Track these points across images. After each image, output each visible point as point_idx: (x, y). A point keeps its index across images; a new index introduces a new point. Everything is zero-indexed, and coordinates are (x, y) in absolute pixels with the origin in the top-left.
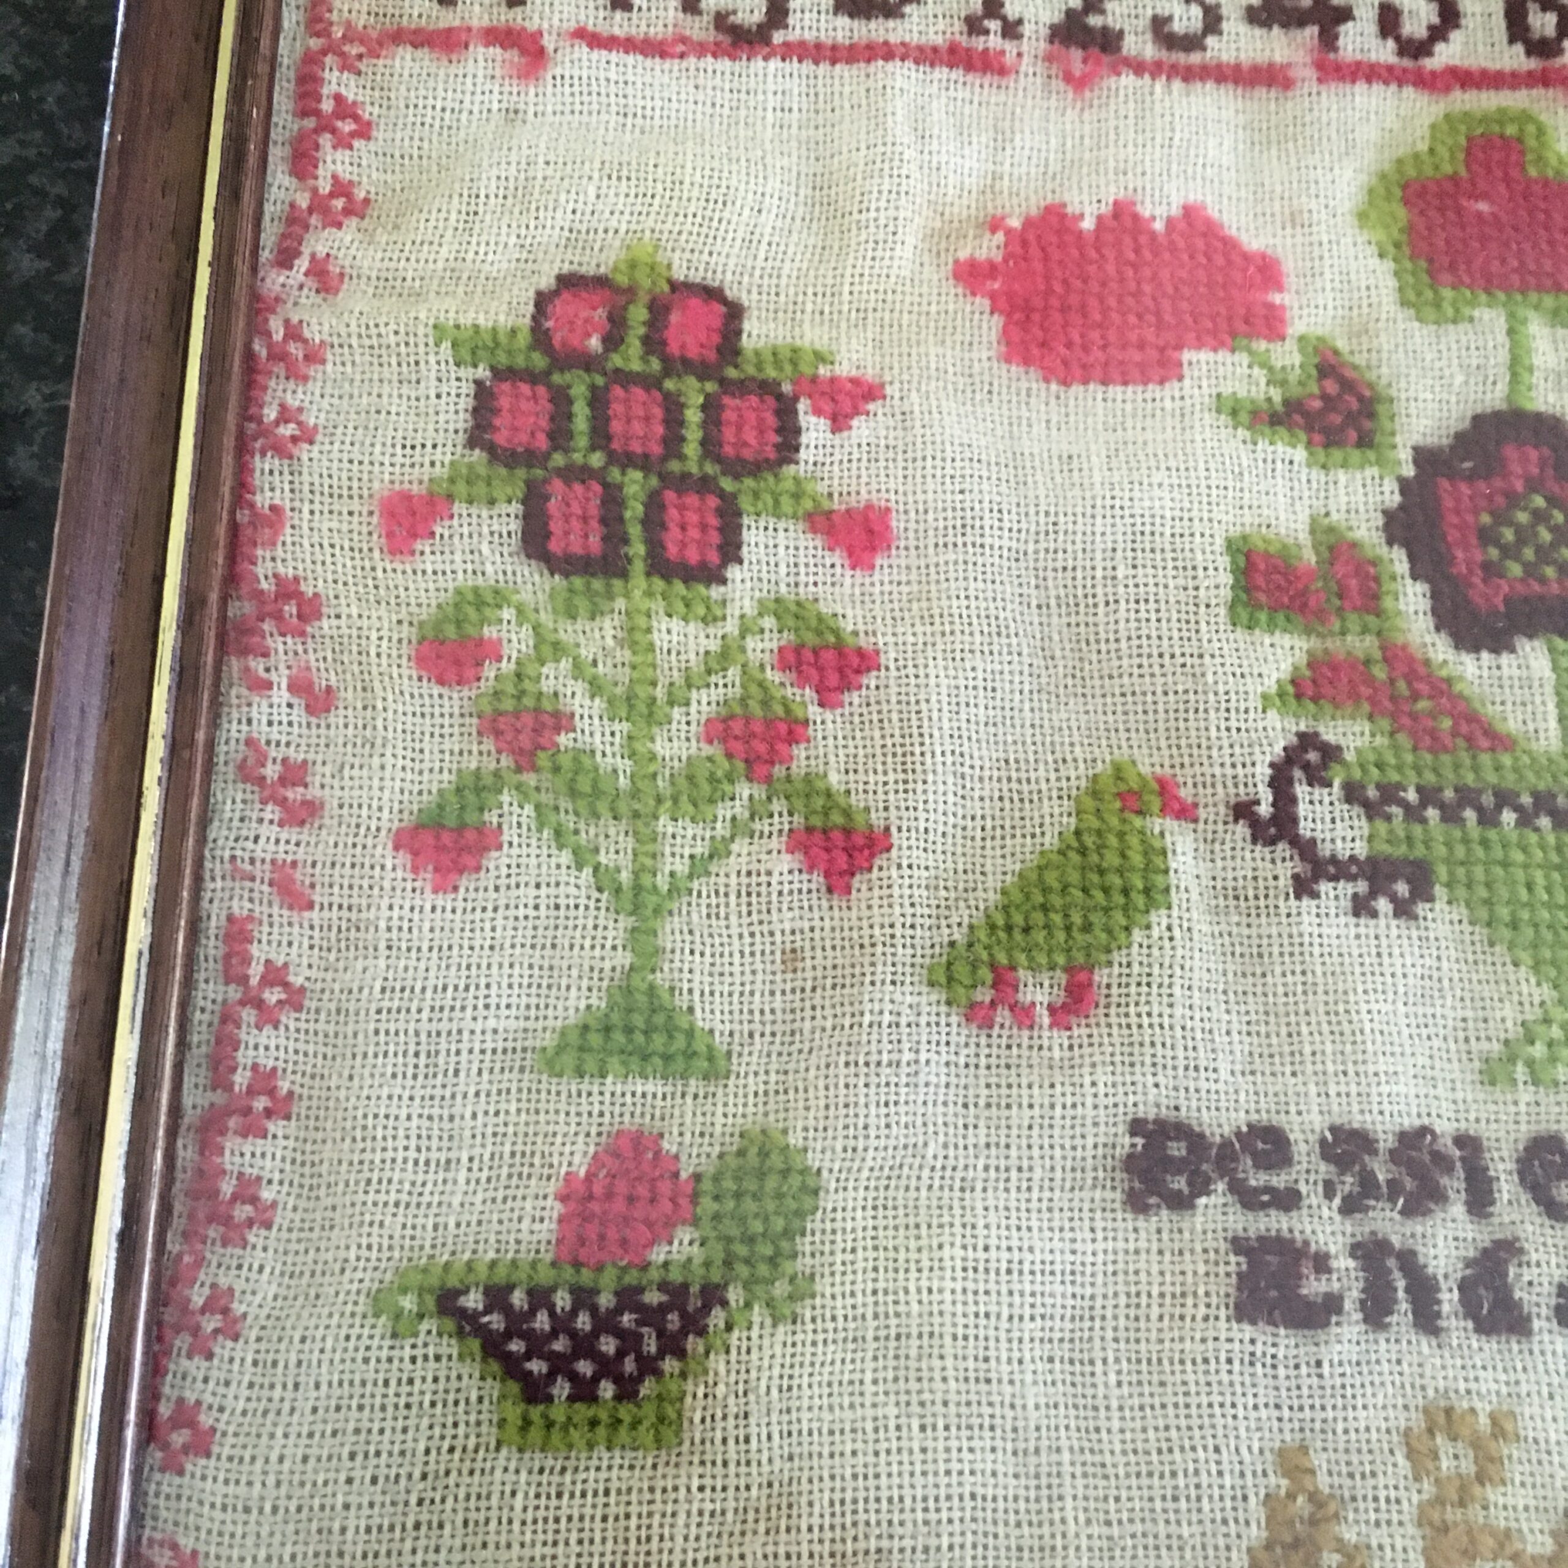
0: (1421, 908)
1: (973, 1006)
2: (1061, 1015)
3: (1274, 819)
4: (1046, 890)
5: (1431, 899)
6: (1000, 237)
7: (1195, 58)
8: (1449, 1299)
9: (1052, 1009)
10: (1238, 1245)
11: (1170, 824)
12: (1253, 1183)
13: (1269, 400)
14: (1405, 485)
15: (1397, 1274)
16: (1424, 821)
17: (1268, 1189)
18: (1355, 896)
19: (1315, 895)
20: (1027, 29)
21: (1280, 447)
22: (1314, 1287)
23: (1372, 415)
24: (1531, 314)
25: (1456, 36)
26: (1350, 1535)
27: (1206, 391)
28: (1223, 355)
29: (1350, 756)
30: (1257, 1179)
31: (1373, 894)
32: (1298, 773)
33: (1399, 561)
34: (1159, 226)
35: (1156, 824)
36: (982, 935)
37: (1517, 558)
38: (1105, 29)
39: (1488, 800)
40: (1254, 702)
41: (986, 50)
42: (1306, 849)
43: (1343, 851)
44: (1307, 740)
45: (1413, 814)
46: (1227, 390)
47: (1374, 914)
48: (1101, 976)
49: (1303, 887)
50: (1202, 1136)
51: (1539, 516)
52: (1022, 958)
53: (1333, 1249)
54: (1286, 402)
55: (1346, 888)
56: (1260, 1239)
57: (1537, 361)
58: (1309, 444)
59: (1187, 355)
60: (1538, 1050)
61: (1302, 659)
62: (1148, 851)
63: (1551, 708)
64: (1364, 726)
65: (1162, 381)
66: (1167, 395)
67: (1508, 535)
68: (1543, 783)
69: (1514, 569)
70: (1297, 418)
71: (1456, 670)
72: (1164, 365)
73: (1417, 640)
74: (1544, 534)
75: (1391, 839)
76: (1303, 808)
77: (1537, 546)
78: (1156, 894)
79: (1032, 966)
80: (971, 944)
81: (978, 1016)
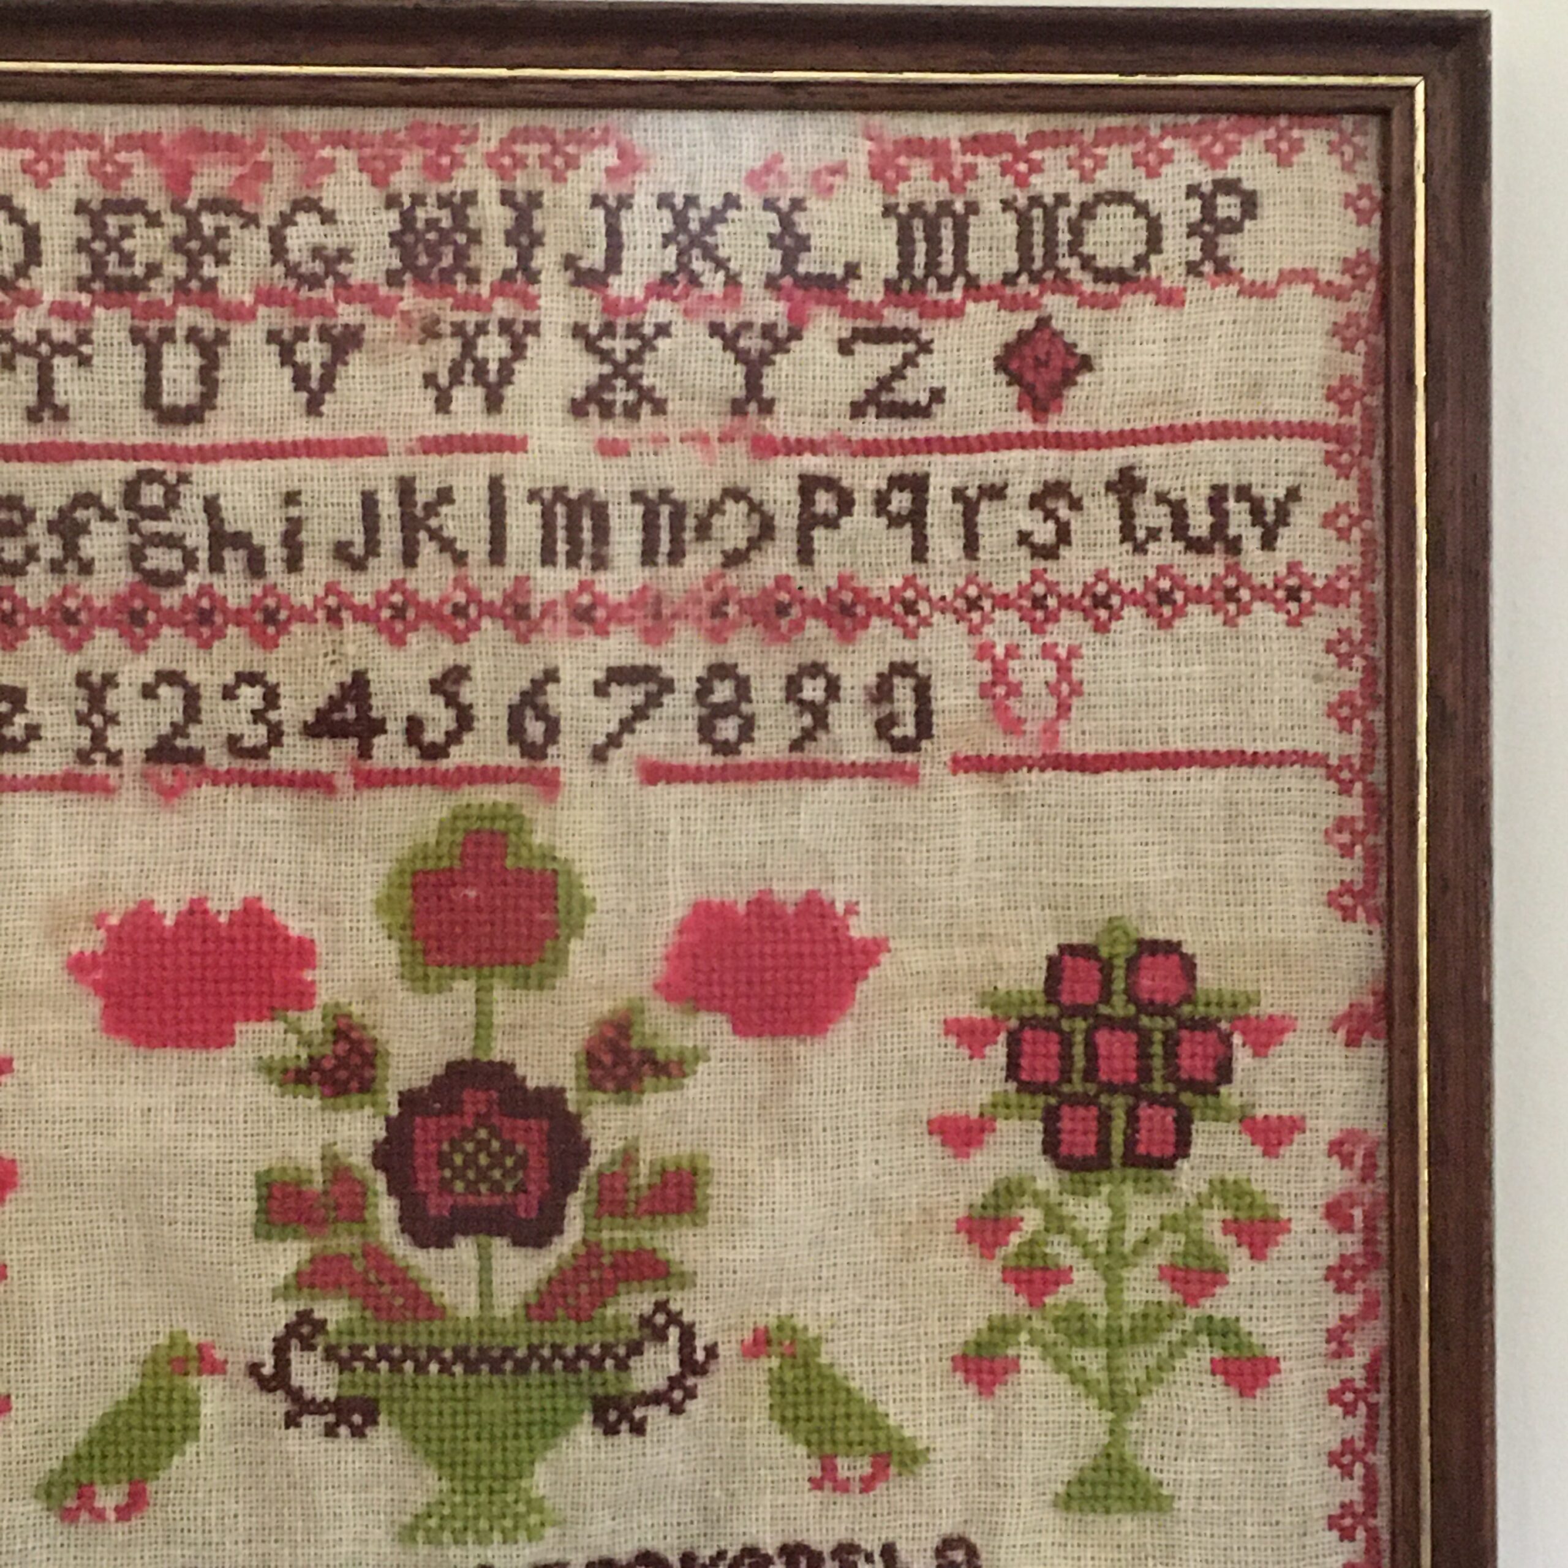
0: (369, 1431)
1: (65, 1510)
2: (124, 1513)
3: (274, 1376)
4: (116, 1429)
5: (375, 1423)
6: (101, 934)
7: (261, 766)
9: (117, 1509)
11: (206, 1380)
13: (298, 1057)
14: (389, 1122)
16: (378, 1371)
18: (326, 1424)
19: (298, 1425)
20: (126, 757)
21: (300, 1100)
23: (373, 1066)
24: (496, 982)
25: (467, 738)
27: (251, 1055)
28: (265, 1026)
29: (331, 1327)
31: (337, 1424)
32: (294, 1342)
33: (380, 1182)
34: (223, 919)
35: (193, 1381)
36: (71, 1465)
37: (463, 1177)
38: (190, 749)
39: (423, 1354)
40: (266, 1295)
41: (94, 776)
42: (296, 1395)
43: (320, 1394)
44: (304, 1317)
45: (371, 1366)
46: (266, 1053)
47: (338, 1436)
48: (151, 1487)
49: (291, 1421)
51: (481, 1146)
52: (97, 1477)
54: (311, 1058)
55: (320, 1420)
57: (497, 1020)
58: (323, 1097)
59: (239, 1027)
60: (433, 1522)
61: (306, 1256)
62: (186, 1401)
63: (474, 1287)
64: (344, 1303)
65: (220, 1046)
66: (223, 1057)
67: (458, 1160)
68: (462, 1340)
69: (459, 1186)
70: (315, 1076)
71: (412, 1262)
72: (221, 1034)
73: (387, 1240)
74: (483, 1160)
75: (353, 1385)
76: (295, 1367)
77: (478, 1168)
78: (190, 1431)
79: (105, 1482)
80: (65, 1470)
81: (69, 1516)
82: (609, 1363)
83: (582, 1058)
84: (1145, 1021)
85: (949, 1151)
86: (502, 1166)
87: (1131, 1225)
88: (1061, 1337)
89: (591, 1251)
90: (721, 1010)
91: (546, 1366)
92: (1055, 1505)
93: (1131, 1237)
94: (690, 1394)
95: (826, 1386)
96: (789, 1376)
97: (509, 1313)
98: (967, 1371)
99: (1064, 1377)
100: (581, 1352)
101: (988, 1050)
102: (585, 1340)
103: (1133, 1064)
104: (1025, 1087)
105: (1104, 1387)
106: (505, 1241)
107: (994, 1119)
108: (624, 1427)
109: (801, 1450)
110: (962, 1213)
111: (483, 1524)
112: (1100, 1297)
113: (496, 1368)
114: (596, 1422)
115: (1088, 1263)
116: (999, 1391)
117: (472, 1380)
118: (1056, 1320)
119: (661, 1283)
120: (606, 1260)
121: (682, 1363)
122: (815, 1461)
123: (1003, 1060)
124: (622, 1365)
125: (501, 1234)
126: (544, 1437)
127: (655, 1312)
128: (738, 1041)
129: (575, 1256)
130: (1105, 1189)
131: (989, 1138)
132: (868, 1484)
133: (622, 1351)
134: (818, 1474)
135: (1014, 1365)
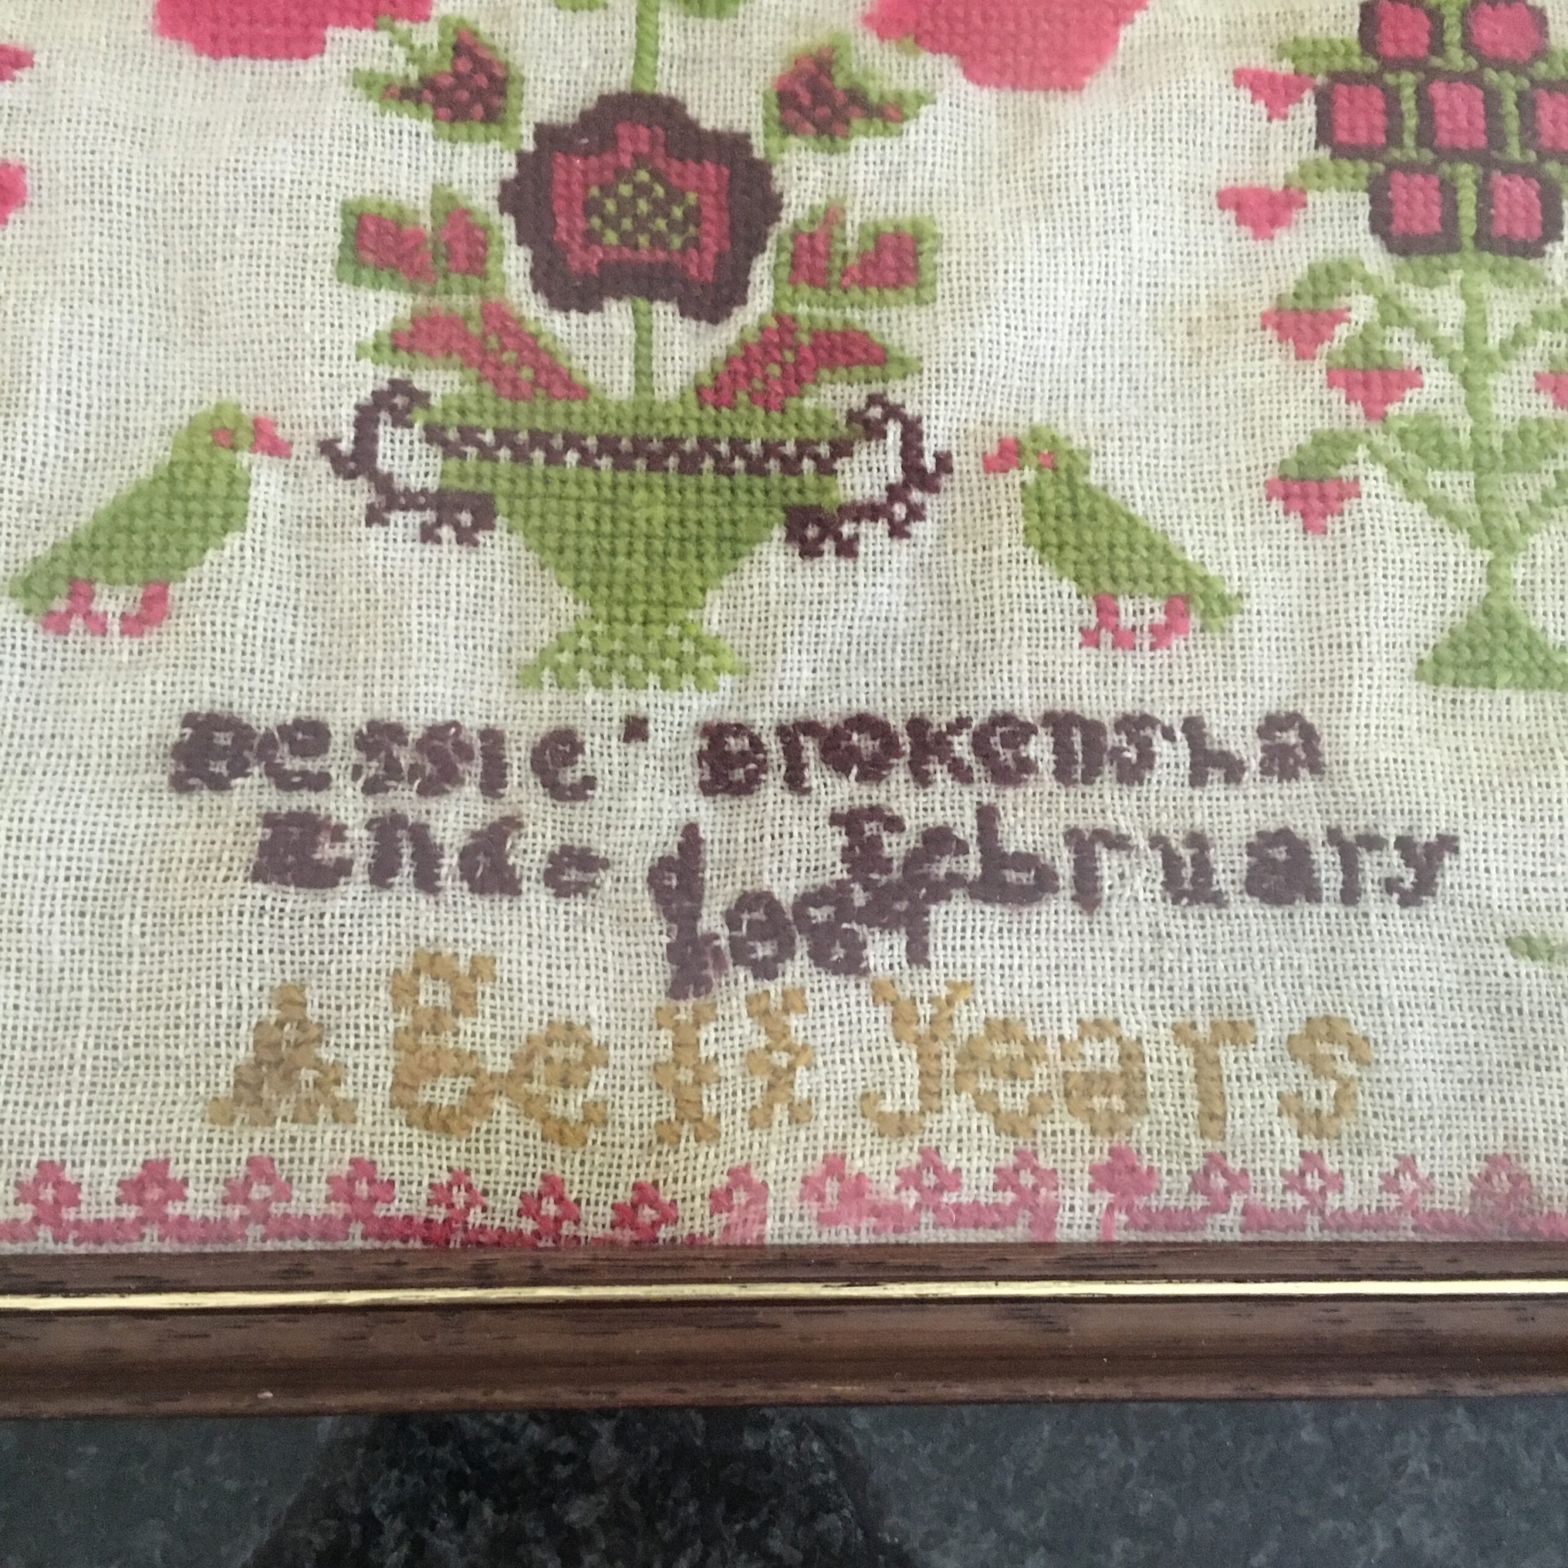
0: (481, 536)
1: (51, 613)
2: (133, 625)
3: (354, 457)
4: (132, 514)
5: (492, 527)
8: (450, 862)
9: (124, 617)
10: (269, 820)
12: (288, 767)
13: (407, 77)
14: (522, 158)
15: (405, 842)
16: (496, 460)
17: (304, 773)
18: (423, 525)
19: (385, 523)
21: (406, 120)
22: (327, 852)
23: (502, 94)
26: (326, 1054)
27: (344, 66)
28: (367, 34)
29: (435, 402)
30: (293, 764)
31: (439, 524)
32: (384, 415)
33: (507, 228)
35: (244, 458)
36: (64, 554)
37: (617, 227)
39: (558, 442)
40: (348, 350)
42: (383, 484)
43: (416, 484)
44: (398, 386)
45: (487, 454)
46: (364, 65)
47: (438, 541)
48: (174, 591)
49: (374, 516)
50: (248, 727)
51: (641, 190)
52: (99, 573)
53: (350, 823)
55: (415, 518)
56: (291, 815)
57: (664, 46)
58: (435, 118)
59: (331, 32)
60: (565, 658)
61: (405, 314)
62: (233, 481)
63: (628, 364)
64: (455, 376)
65: (305, 56)
66: (309, 69)
67: (611, 206)
68: (610, 428)
69: (611, 237)
70: (428, 95)
71: (546, 327)
72: (308, 39)
73: (515, 300)
74: (643, 206)
75: (463, 477)
76: (383, 446)
77: (635, 217)
78: (232, 520)
79: (112, 582)
80: (55, 559)
81: (56, 624)
82: (807, 464)
83: (774, 99)
84: (1491, 75)
85: (1246, 230)
86: (667, 215)
87: (1495, 319)
88: (1411, 456)
89: (785, 324)
90: (949, 49)
91: (723, 468)
92: (1419, 676)
93: (1496, 335)
94: (916, 513)
95: (1099, 506)
96: (1049, 493)
97: (673, 394)
98: (1286, 498)
99: (1420, 506)
100: (770, 449)
101: (1291, 109)
102: (778, 433)
103: (1481, 124)
104: (1340, 151)
105: (1476, 521)
106: (671, 307)
107: (1303, 191)
108: (828, 545)
109: (1068, 586)
110: (1267, 305)
111: (634, 662)
112: (1460, 408)
113: (655, 463)
114: (790, 538)
115: (1442, 363)
116: (1332, 523)
117: (623, 476)
118: (1402, 435)
119: (876, 370)
120: (805, 339)
121: (904, 468)
122: (1087, 603)
123: (1311, 120)
124: (825, 468)
125: (666, 300)
126: (720, 556)
127: (868, 406)
128: (971, 88)
129: (762, 329)
130: (1457, 276)
131: (1298, 215)
132: (1160, 635)
133: (824, 450)
134: (1092, 621)
135: (1350, 490)
